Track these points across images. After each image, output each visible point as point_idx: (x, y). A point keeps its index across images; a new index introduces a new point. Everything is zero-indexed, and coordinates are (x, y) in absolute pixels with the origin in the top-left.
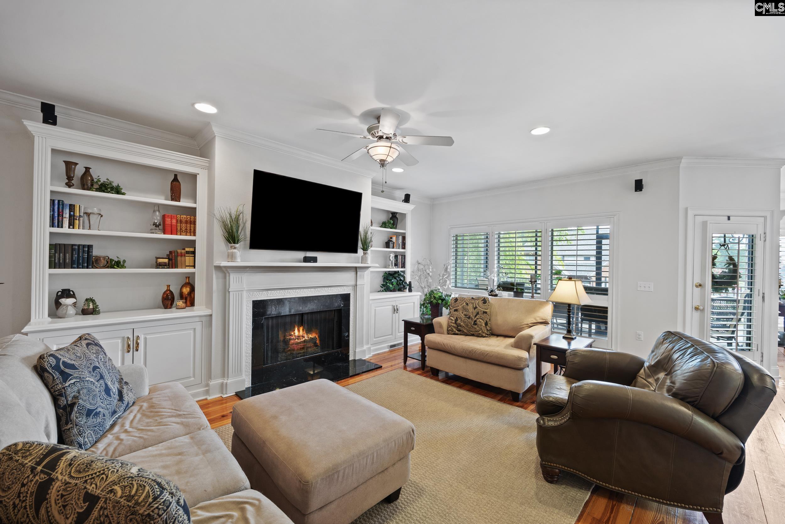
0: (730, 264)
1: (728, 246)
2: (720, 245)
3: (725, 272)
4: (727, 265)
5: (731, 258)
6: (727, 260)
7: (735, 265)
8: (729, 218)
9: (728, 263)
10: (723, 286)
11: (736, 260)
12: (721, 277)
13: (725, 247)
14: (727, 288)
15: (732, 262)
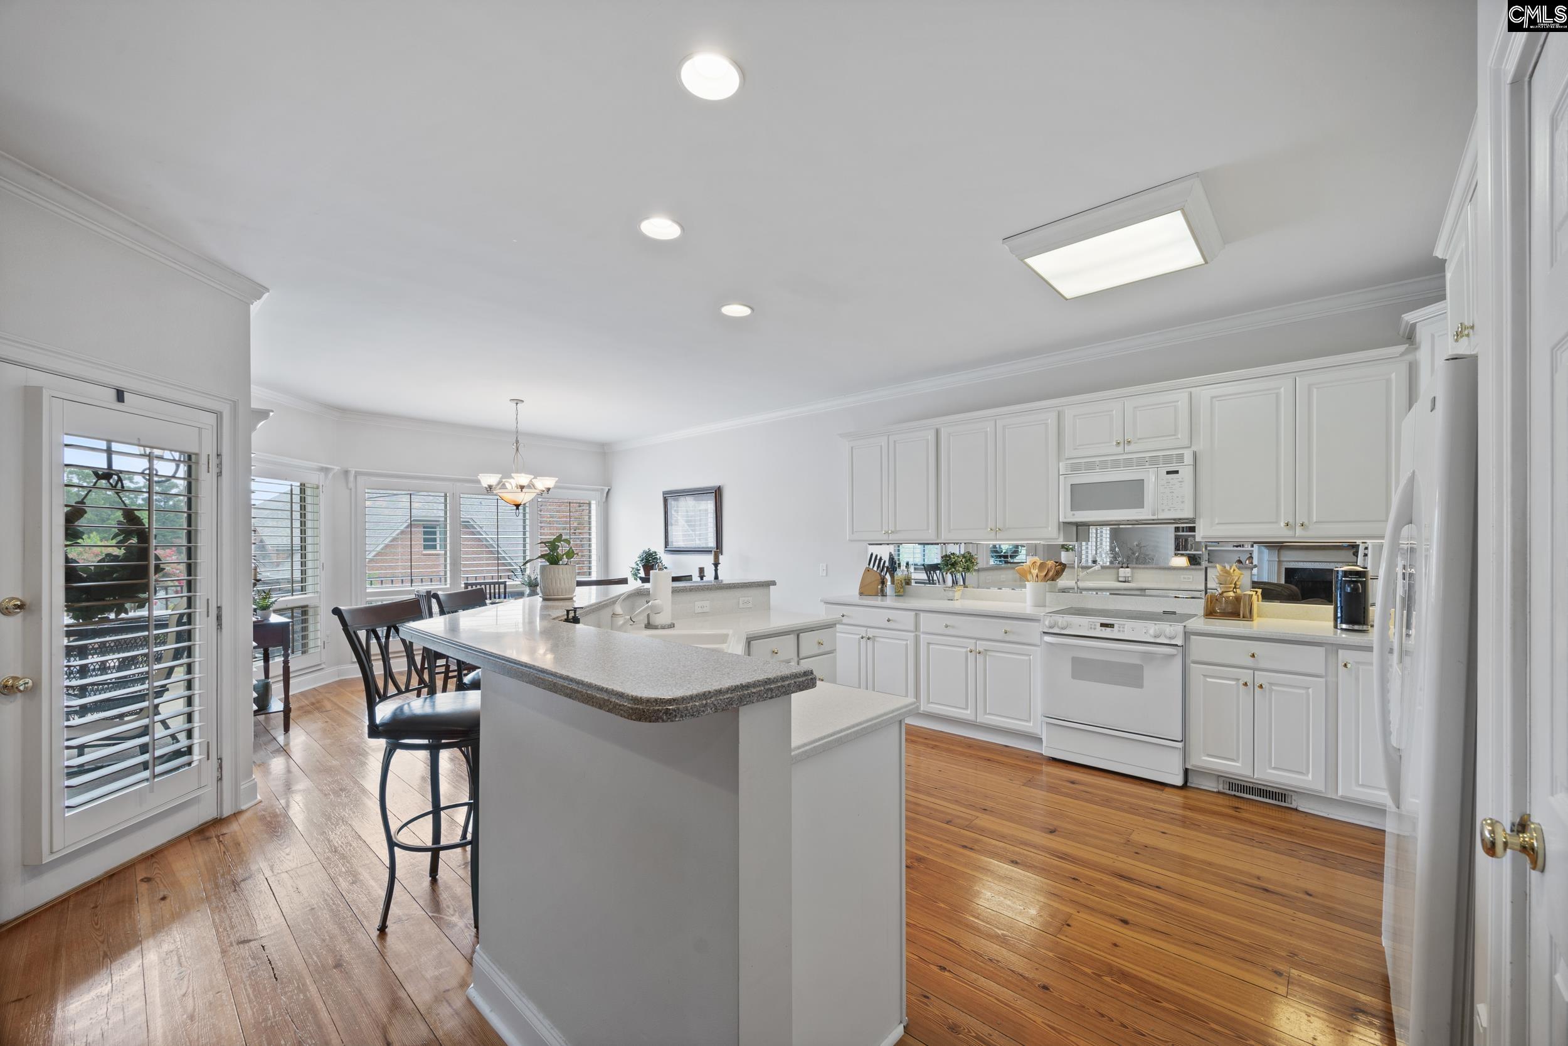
0: (128, 534)
1: (120, 479)
2: (96, 474)
3: (116, 558)
4: (121, 538)
5: (130, 516)
6: (119, 523)
7: (144, 536)
8: (120, 396)
9: (122, 531)
10: (109, 601)
11: (143, 516)
12: (100, 573)
13: (111, 481)
14: (123, 605)
15: (134, 527)
